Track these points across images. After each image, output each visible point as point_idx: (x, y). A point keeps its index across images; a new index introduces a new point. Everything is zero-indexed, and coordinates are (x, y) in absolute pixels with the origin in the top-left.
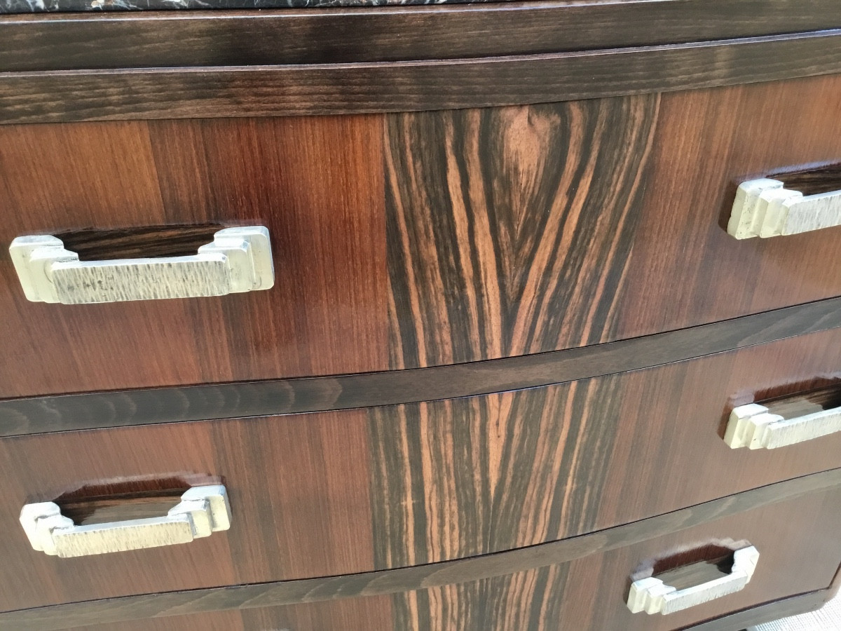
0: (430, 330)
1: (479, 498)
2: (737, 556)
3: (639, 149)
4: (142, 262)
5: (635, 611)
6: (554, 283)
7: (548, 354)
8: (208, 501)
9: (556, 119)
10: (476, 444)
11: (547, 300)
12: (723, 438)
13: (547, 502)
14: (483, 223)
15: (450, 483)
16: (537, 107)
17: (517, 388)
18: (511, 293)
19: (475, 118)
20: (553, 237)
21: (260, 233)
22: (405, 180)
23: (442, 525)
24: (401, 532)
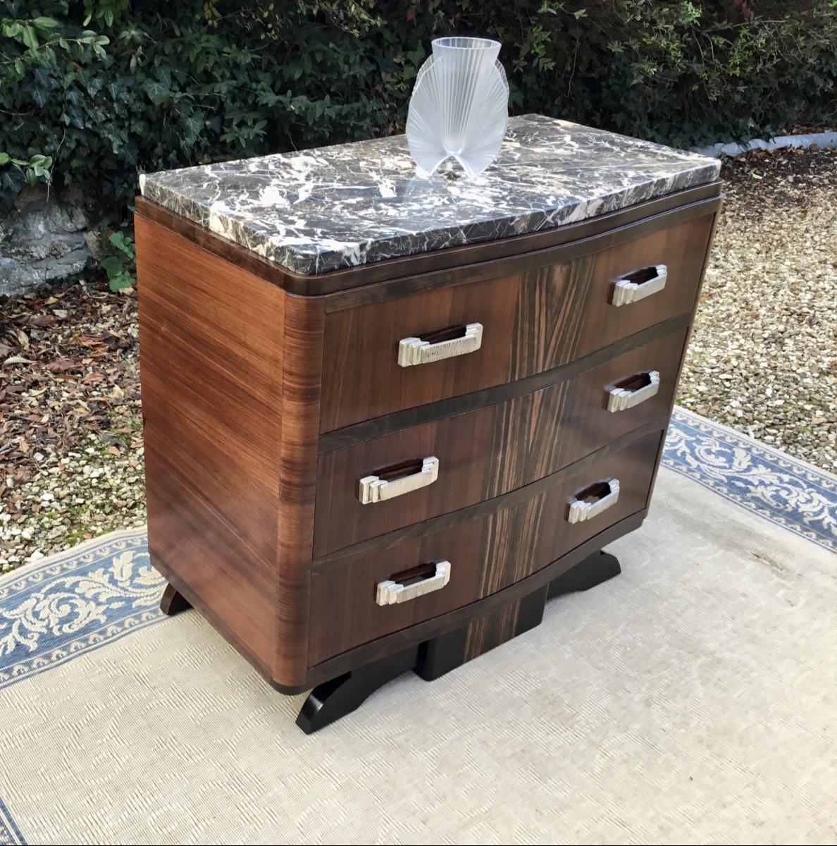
1: (525, 451)
2: (609, 483)
3: (589, 274)
5: (574, 522)
6: (561, 334)
7: (556, 368)
8: (434, 464)
9: (568, 267)
10: (528, 420)
11: (558, 342)
12: (606, 409)
13: (548, 451)
14: (544, 310)
15: (516, 444)
16: (563, 263)
17: (545, 387)
19: (546, 270)
20: (563, 315)
21: (480, 326)
22: (523, 298)
23: (509, 470)
24: (494, 476)
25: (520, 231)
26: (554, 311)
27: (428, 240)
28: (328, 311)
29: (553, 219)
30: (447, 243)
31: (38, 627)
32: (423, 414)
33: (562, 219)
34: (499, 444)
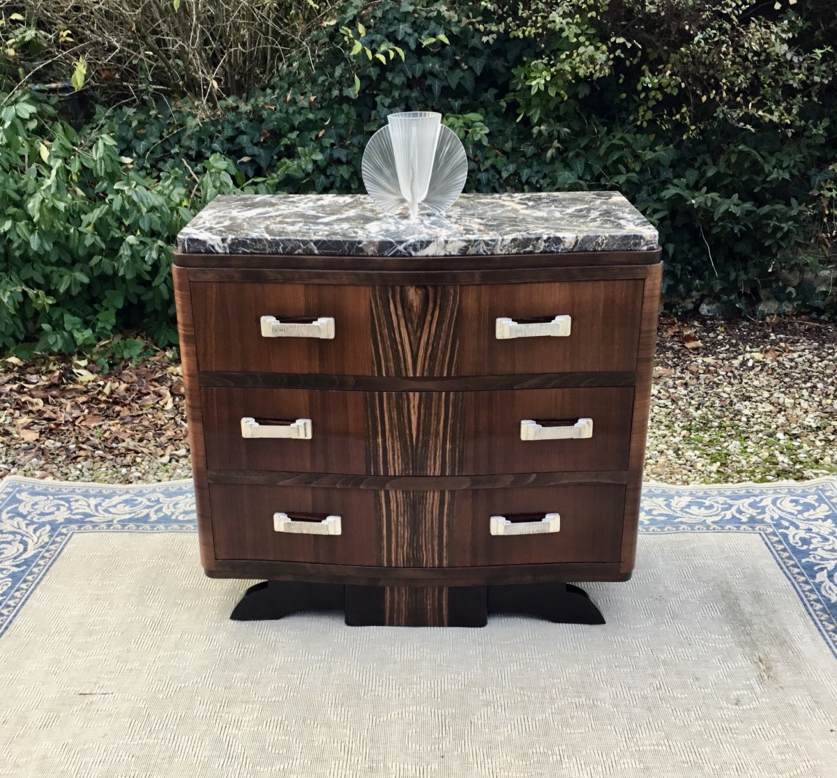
0: (386, 361)
1: (409, 443)
3: (454, 302)
4: (297, 324)
6: (430, 348)
7: (431, 378)
8: (305, 424)
9: (424, 290)
10: (406, 415)
11: (428, 355)
13: (439, 453)
14: (402, 322)
15: (396, 433)
16: (417, 287)
17: (420, 391)
18: (415, 349)
19: (398, 289)
20: (427, 331)
21: (332, 320)
22: (377, 306)
23: (394, 455)
24: (377, 455)
25: (370, 253)
26: (415, 326)
27: (282, 245)
28: (192, 279)
29: (405, 249)
30: (300, 251)
31: (167, 511)
32: (294, 381)
33: (415, 250)
34: (377, 428)
